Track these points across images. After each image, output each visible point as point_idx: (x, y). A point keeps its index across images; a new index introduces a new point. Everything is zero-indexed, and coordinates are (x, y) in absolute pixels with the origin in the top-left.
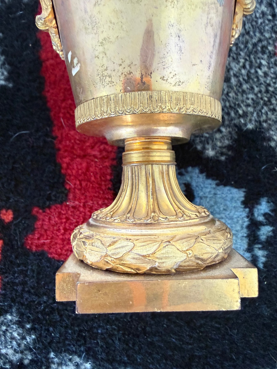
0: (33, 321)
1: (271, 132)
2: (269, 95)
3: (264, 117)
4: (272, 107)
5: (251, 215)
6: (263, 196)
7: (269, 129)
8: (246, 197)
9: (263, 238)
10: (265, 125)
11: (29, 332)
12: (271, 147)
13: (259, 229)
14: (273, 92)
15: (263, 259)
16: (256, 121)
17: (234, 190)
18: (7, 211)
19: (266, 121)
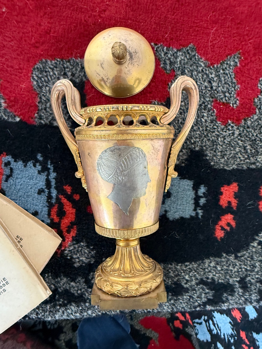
0: (94, 245)
1: (207, 152)
2: (207, 132)
3: (204, 144)
4: (208, 138)
5: (196, 193)
6: (202, 184)
7: (206, 150)
8: (193, 184)
9: (201, 204)
10: (204, 148)
11: (92, 250)
12: (207, 159)
13: (200, 200)
14: (209, 130)
15: (201, 214)
16: (200, 146)
17: (189, 181)
18: (76, 195)
19: (205, 146)
